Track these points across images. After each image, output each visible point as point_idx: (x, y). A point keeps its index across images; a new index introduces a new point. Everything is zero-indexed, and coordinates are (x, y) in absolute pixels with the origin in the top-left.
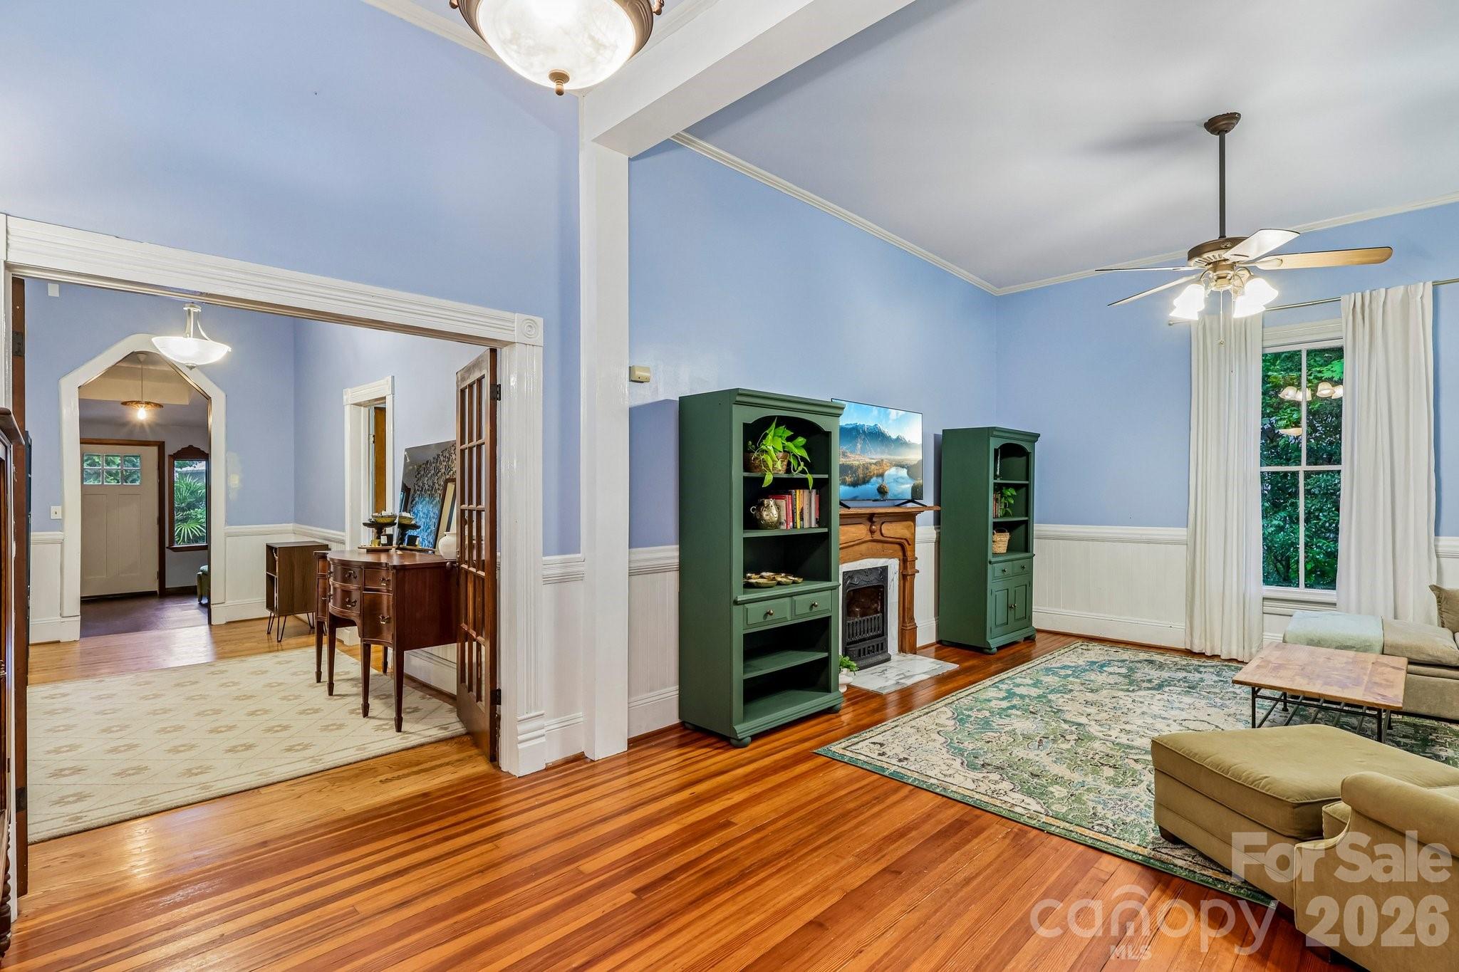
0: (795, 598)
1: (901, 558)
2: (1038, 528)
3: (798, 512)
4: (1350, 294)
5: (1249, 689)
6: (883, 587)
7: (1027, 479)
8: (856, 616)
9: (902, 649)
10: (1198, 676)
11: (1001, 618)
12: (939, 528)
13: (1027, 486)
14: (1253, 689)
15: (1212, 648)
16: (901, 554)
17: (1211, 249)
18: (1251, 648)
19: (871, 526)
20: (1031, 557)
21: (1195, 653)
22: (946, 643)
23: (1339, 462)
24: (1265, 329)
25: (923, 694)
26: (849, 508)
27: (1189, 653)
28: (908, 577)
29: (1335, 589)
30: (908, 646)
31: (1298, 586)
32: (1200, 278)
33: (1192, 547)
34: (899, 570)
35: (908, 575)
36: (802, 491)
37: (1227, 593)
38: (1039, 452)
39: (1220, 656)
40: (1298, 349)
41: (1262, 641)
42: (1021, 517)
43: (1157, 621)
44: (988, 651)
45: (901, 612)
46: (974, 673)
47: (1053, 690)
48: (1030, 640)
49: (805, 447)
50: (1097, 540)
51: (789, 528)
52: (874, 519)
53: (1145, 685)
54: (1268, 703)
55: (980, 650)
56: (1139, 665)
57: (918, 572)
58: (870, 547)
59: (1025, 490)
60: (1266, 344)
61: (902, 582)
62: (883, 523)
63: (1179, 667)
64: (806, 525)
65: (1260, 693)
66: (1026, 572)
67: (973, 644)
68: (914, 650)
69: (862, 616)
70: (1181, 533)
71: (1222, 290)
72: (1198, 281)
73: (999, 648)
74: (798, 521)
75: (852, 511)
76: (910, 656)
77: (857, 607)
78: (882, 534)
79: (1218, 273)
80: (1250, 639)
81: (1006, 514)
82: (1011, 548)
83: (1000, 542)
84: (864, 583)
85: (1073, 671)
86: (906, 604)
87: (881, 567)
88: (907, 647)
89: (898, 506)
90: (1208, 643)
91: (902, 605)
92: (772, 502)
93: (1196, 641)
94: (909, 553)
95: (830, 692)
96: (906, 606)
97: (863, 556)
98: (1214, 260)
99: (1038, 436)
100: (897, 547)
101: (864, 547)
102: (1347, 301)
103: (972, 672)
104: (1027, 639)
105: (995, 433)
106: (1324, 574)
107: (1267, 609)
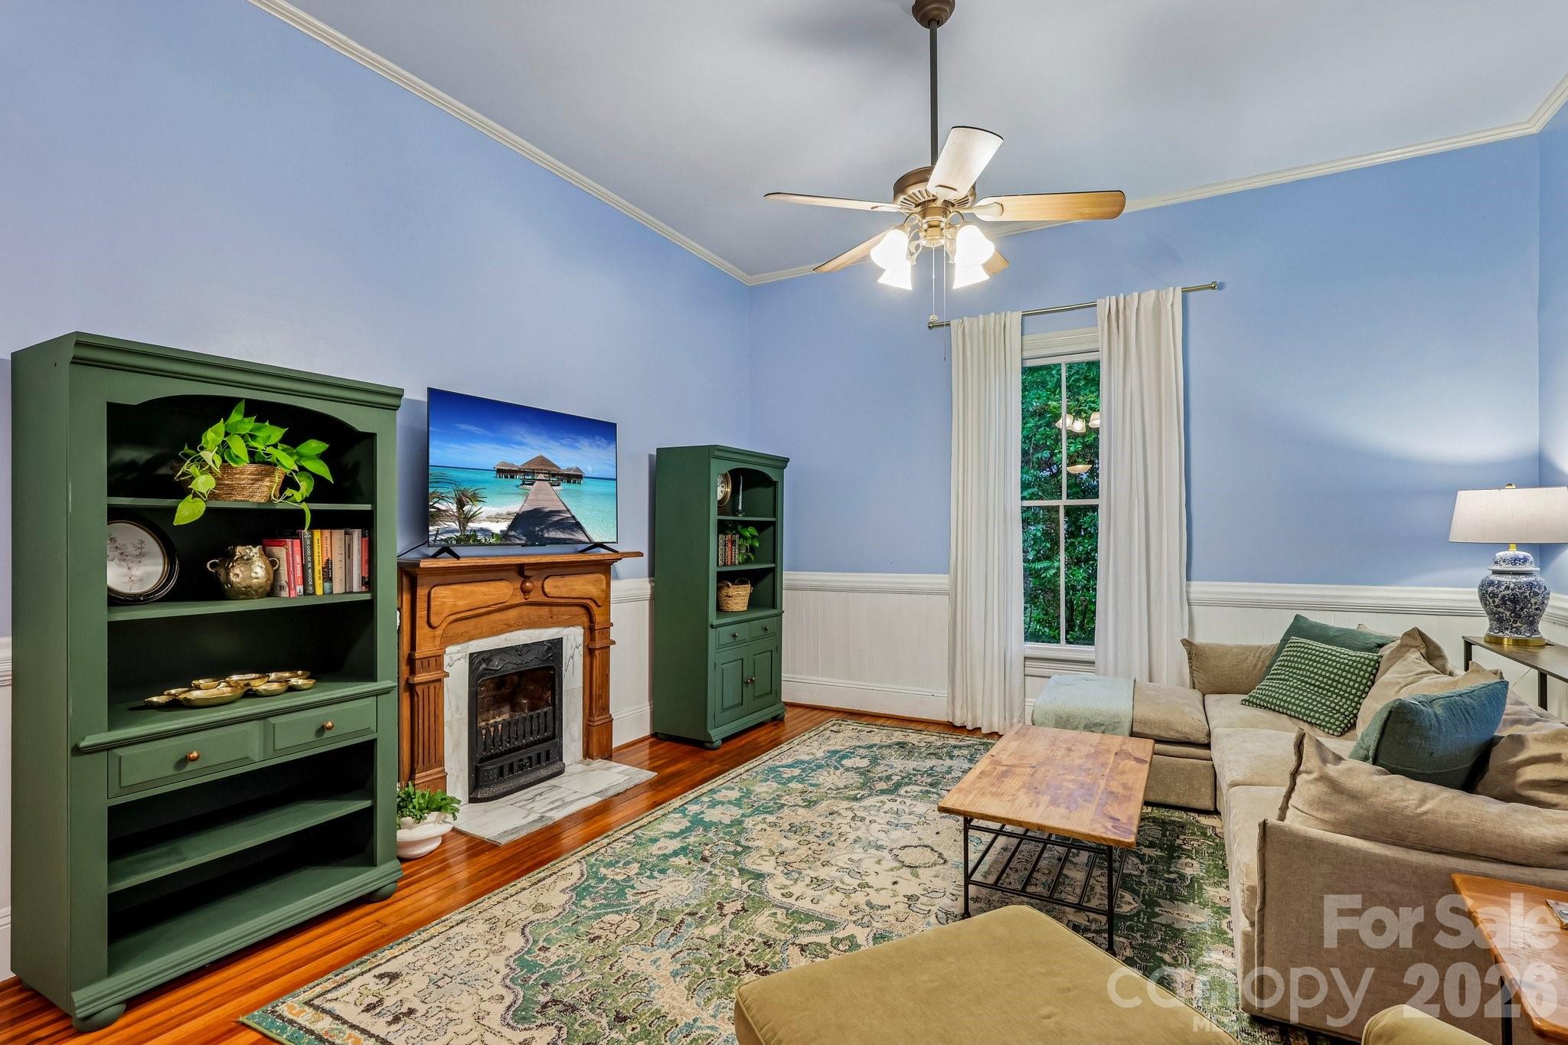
0: (273, 720)
1: (587, 624)
2: (788, 577)
3: (318, 568)
4: (1104, 297)
5: (961, 819)
6: (552, 668)
7: (775, 517)
8: (523, 710)
9: (587, 754)
10: (948, 762)
11: (731, 697)
12: (654, 581)
13: (773, 524)
14: (965, 819)
15: (974, 719)
16: (585, 619)
17: (917, 180)
18: (1012, 719)
19: (523, 583)
20: (780, 615)
21: (957, 727)
22: (660, 736)
23: (1097, 496)
24: (1025, 337)
25: (570, 836)
26: (457, 557)
27: (951, 727)
28: (597, 652)
29: (1093, 644)
30: (599, 746)
31: (1058, 642)
32: (900, 221)
33: (952, 594)
34: (584, 642)
35: (595, 649)
36: (327, 532)
37: (988, 653)
38: (790, 481)
39: (980, 728)
40: (1058, 362)
41: (1024, 709)
42: (768, 563)
43: (919, 689)
44: (708, 745)
45: (587, 703)
46: (671, 785)
47: (757, 809)
48: (777, 720)
49: (324, 457)
50: (858, 591)
51: (293, 594)
52: (527, 573)
53: (882, 785)
54: (987, 837)
55: (701, 744)
56: (886, 752)
57: (614, 643)
58: (525, 613)
59: (769, 528)
60: (1026, 354)
61: (588, 659)
62: (546, 579)
63: (932, 751)
64: (338, 587)
65: (975, 822)
66: (774, 635)
67: (691, 736)
68: (608, 753)
69: (532, 709)
70: (941, 580)
71: (933, 246)
72: (901, 227)
73: (725, 740)
74: (319, 582)
75: (463, 562)
76: (599, 763)
77: (525, 698)
78: (545, 594)
79: (928, 219)
80: (1011, 709)
81: (747, 561)
82: (753, 603)
83: (739, 597)
84: (510, 666)
85: (803, 770)
86: (594, 689)
87: (549, 641)
88: (594, 751)
89: (583, 551)
90: (969, 715)
91: (587, 691)
92: (255, 552)
93: (958, 712)
94: (599, 618)
95: (375, 866)
96: (594, 693)
97: (509, 627)
98: (922, 200)
99: (787, 460)
100: (581, 611)
101: (512, 614)
102: (1103, 305)
103: (668, 784)
104: (774, 719)
105: (717, 453)
106: (1082, 627)
107: (1029, 671)
